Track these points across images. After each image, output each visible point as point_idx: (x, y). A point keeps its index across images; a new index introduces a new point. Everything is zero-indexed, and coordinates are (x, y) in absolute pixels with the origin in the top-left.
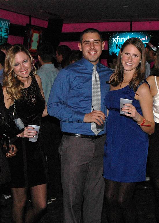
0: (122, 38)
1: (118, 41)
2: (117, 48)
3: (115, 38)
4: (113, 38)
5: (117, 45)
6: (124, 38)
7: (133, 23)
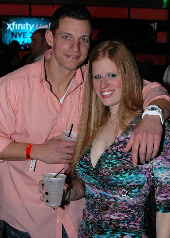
0: (19, 25)
1: (13, 28)
2: (12, 37)
3: (11, 24)
4: (8, 24)
5: (13, 33)
6: (21, 25)
7: (32, 6)
